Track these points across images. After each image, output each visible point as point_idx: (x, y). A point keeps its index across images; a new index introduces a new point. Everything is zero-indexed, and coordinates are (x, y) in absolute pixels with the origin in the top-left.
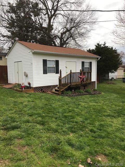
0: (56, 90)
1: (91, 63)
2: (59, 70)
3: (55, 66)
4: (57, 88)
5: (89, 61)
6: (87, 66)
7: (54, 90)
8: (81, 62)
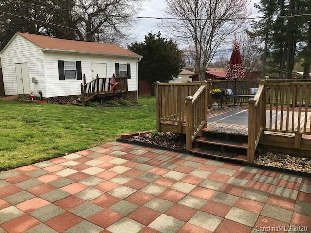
0: (78, 102)
1: (129, 65)
2: (82, 74)
3: (75, 69)
4: (79, 99)
5: (126, 62)
6: (123, 69)
7: (75, 102)
8: (114, 64)
